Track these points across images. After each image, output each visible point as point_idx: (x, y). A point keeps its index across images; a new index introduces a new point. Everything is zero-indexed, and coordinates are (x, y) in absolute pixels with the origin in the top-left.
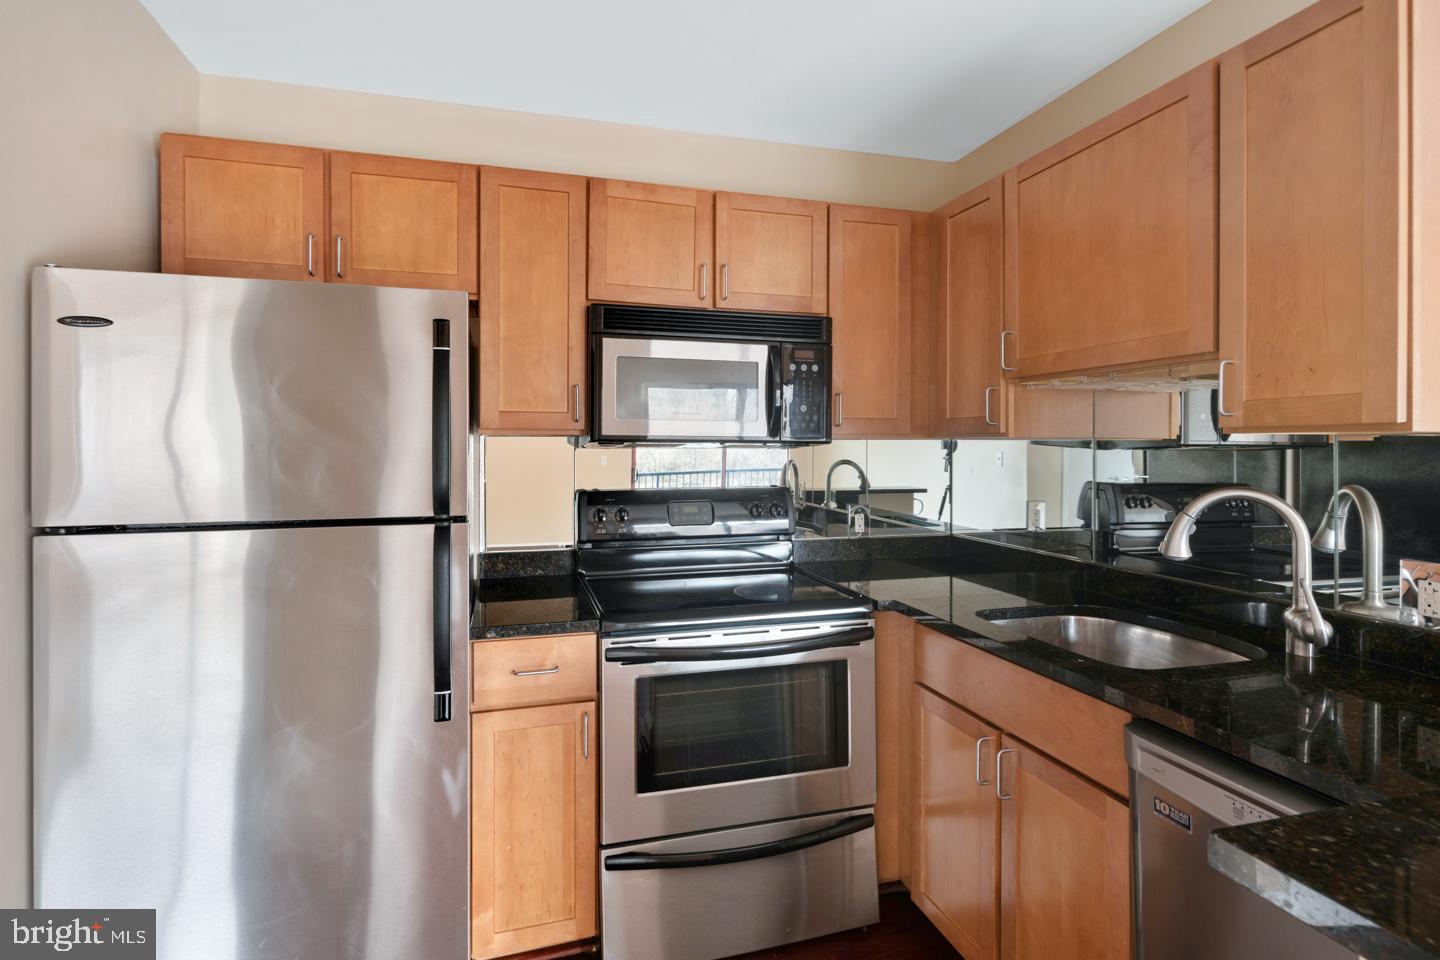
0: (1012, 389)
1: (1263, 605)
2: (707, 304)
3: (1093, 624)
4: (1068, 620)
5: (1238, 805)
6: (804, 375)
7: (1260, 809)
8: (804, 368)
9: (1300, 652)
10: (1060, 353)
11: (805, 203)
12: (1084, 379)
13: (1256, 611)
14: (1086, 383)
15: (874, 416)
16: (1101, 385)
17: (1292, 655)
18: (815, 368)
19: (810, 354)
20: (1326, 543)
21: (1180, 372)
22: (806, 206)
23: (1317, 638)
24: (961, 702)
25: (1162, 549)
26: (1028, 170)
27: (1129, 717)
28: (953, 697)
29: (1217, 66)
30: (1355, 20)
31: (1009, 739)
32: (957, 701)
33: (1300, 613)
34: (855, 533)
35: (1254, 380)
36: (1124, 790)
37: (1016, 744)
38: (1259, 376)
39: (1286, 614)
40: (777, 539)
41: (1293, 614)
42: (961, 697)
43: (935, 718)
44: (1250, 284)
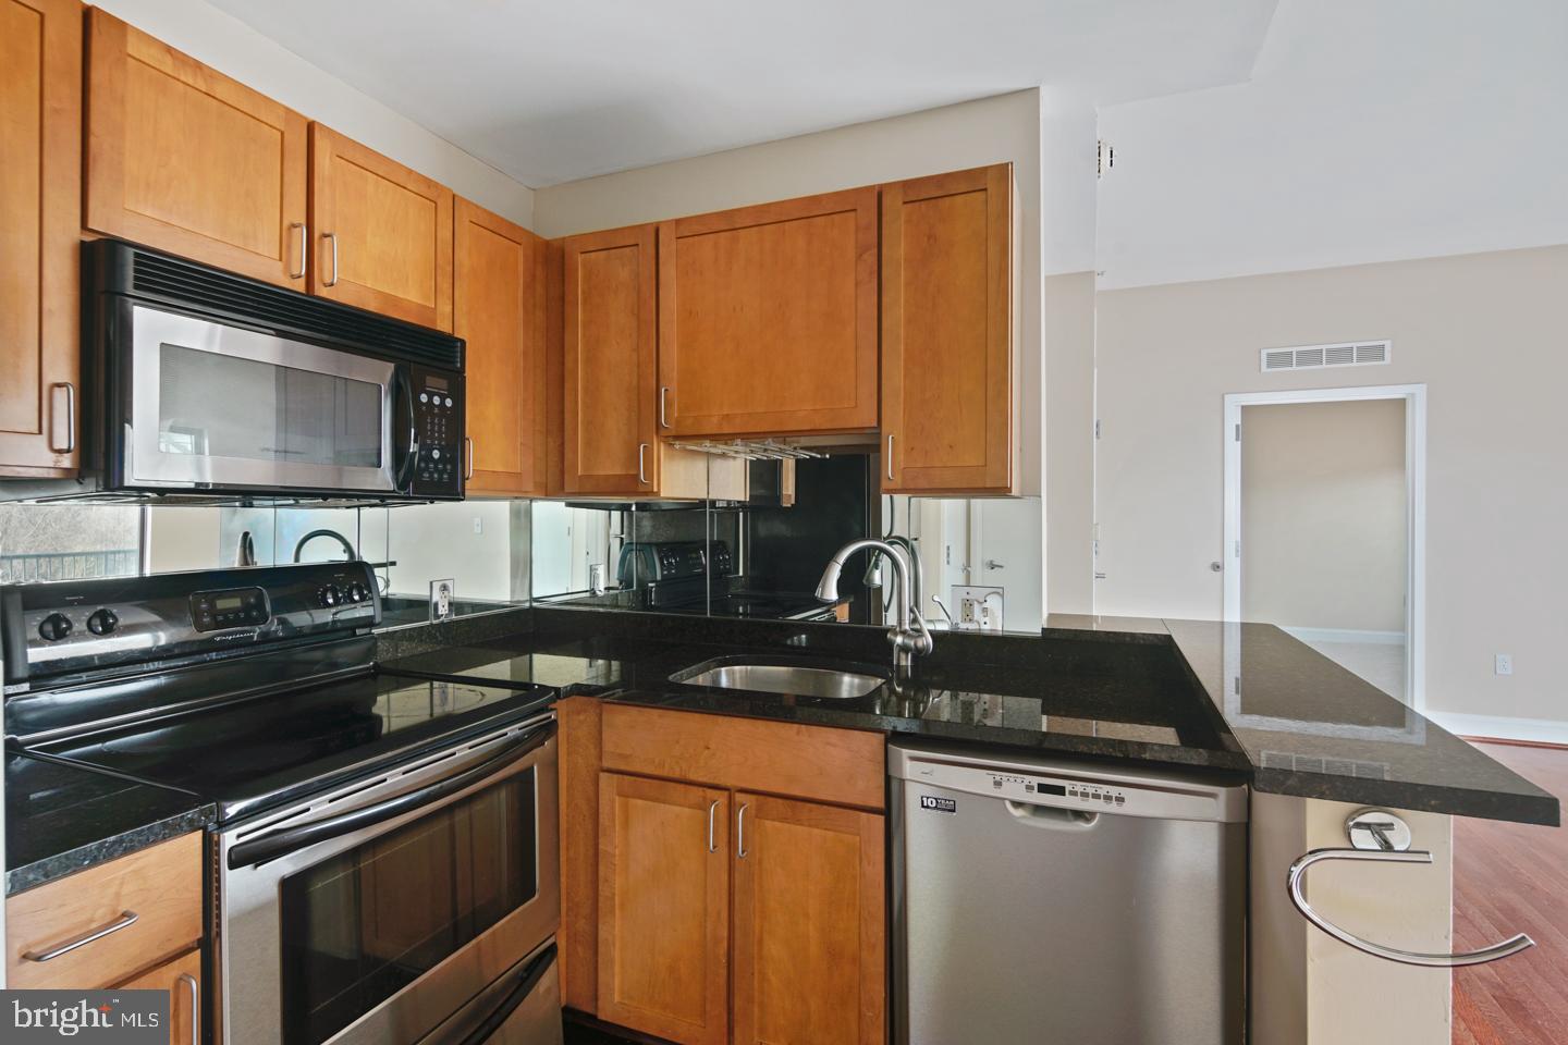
0: (664, 448)
1: (804, 636)
2: (301, 287)
3: (741, 671)
4: (720, 671)
5: (998, 778)
6: (436, 411)
7: (1019, 776)
8: (437, 400)
9: (903, 663)
10: (727, 415)
11: (428, 182)
12: (708, 443)
13: (800, 640)
14: (707, 446)
15: (500, 469)
16: (721, 448)
17: (898, 665)
18: (449, 403)
19: (443, 383)
20: (873, 580)
21: (793, 442)
22: (429, 187)
23: (925, 648)
24: (677, 775)
25: (818, 594)
26: (690, 227)
27: (882, 736)
28: (665, 773)
29: (880, 193)
30: (981, 195)
31: (743, 795)
32: (671, 775)
33: (904, 633)
34: (437, 617)
35: (910, 450)
36: (879, 802)
37: (753, 797)
38: (912, 449)
39: (889, 635)
40: (354, 634)
41: (896, 634)
42: (678, 769)
43: (640, 802)
44: (905, 376)
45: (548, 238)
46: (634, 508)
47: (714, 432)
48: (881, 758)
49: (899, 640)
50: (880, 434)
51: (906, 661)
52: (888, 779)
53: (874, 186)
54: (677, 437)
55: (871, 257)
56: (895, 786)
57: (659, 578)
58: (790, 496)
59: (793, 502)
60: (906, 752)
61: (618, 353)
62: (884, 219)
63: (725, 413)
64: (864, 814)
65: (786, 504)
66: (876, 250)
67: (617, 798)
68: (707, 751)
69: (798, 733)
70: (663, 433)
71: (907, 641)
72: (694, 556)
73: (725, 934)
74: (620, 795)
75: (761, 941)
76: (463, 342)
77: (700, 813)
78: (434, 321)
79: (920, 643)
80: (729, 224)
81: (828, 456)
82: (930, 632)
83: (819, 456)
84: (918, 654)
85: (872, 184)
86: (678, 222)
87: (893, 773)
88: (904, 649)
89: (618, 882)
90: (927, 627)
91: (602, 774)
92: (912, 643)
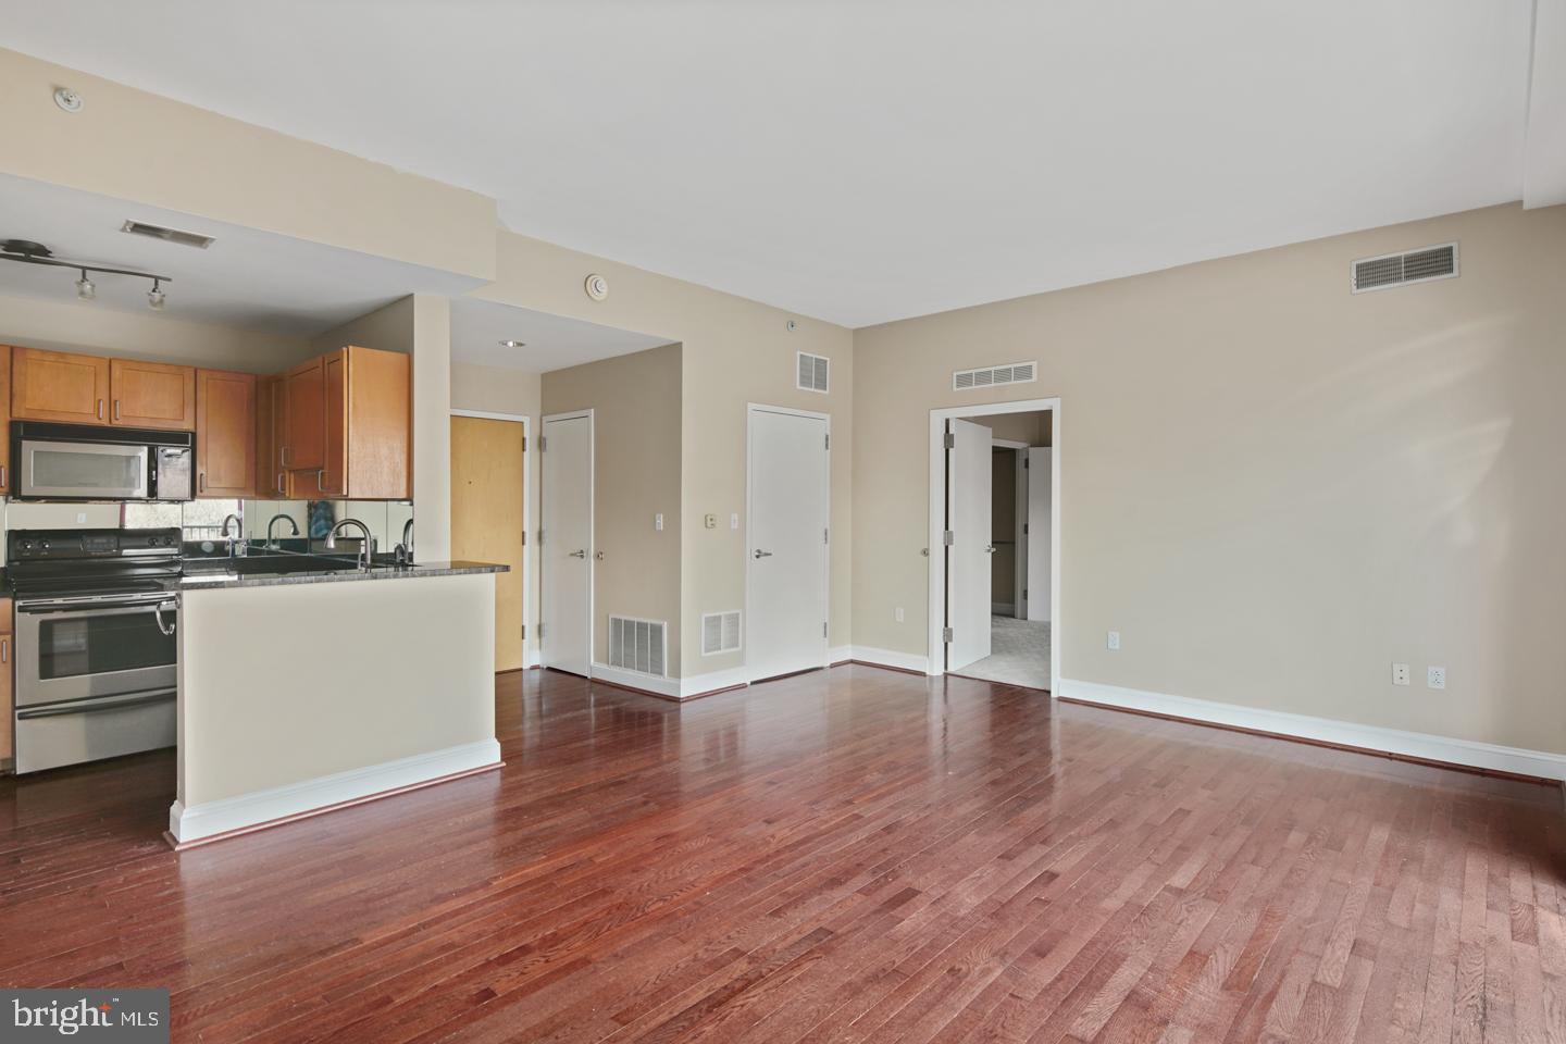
0: (292, 476)
2: (105, 422)
11: (180, 367)
15: (229, 486)
70: (287, 469)
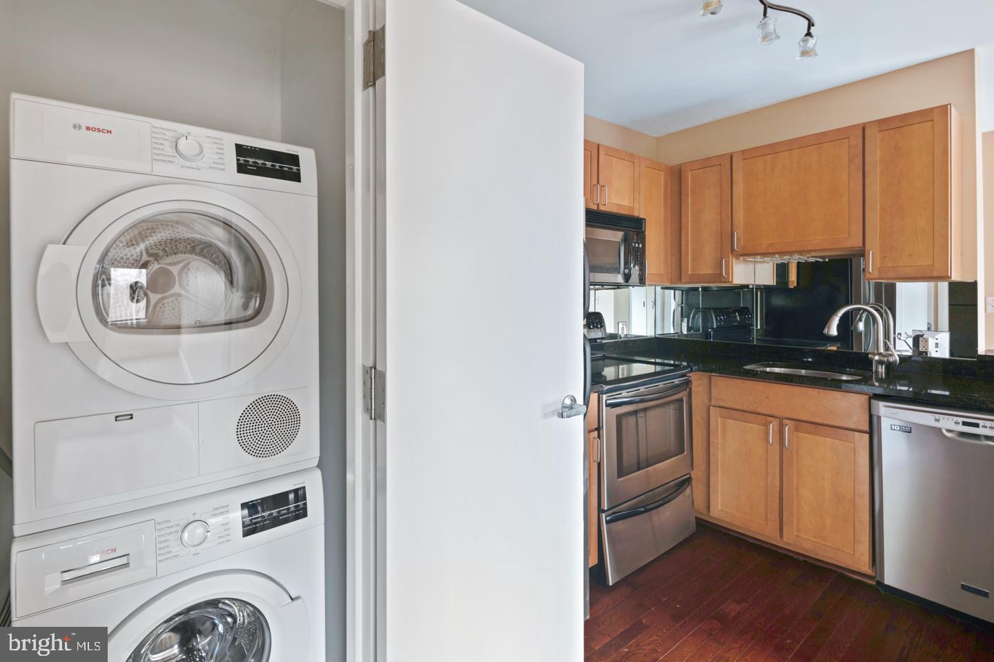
5: (938, 418)
6: (637, 249)
7: (951, 417)
8: (637, 245)
9: (879, 370)
10: (772, 243)
11: (632, 154)
17: (876, 372)
18: (641, 246)
21: (807, 254)
23: (895, 362)
24: (751, 408)
25: (825, 331)
26: (750, 154)
27: (867, 397)
28: (745, 408)
29: (864, 128)
30: (929, 124)
31: (787, 421)
32: (747, 409)
33: (880, 354)
34: (621, 338)
35: (883, 259)
36: (866, 428)
37: (793, 422)
38: (885, 257)
39: (870, 356)
40: (596, 342)
41: (875, 355)
42: (751, 407)
43: (731, 421)
44: (880, 220)
45: (671, 164)
46: (700, 289)
47: (763, 252)
48: (867, 407)
49: (877, 358)
50: (864, 250)
51: (882, 370)
52: (871, 416)
53: (859, 124)
54: (742, 255)
55: (859, 161)
56: (875, 419)
57: (715, 326)
58: (793, 281)
59: (795, 285)
60: (881, 404)
61: (710, 215)
62: (866, 141)
63: (770, 242)
64: (856, 433)
65: (791, 286)
66: (861, 157)
67: (719, 419)
68: (767, 400)
69: (818, 393)
70: (735, 253)
71: (882, 358)
72: (733, 315)
73: (778, 483)
74: (721, 417)
75: (797, 488)
76: (645, 219)
77: (763, 428)
78: (633, 212)
79: (891, 359)
80: (773, 150)
81: (827, 260)
82: (899, 355)
83: (821, 260)
84: (890, 366)
85: (859, 123)
86: (743, 152)
87: (874, 412)
88: (880, 362)
89: (720, 456)
90: (896, 354)
91: (711, 407)
92: (886, 359)
